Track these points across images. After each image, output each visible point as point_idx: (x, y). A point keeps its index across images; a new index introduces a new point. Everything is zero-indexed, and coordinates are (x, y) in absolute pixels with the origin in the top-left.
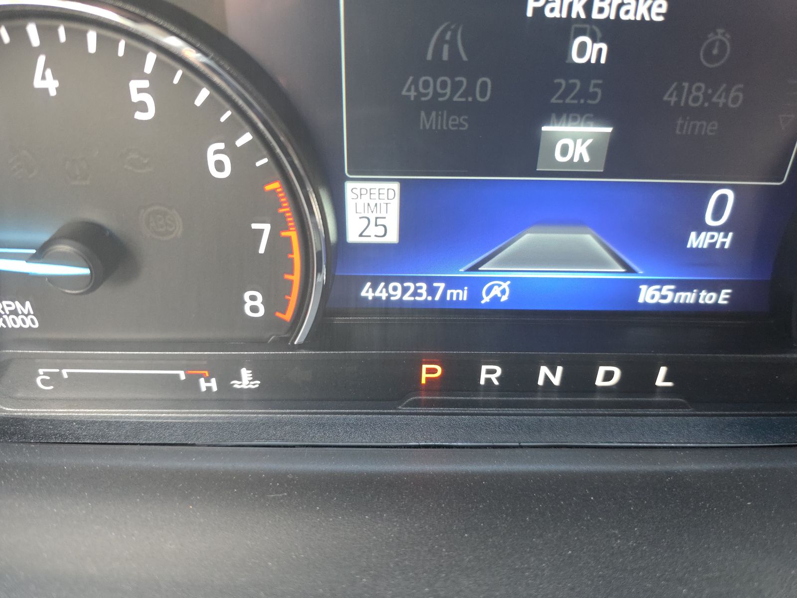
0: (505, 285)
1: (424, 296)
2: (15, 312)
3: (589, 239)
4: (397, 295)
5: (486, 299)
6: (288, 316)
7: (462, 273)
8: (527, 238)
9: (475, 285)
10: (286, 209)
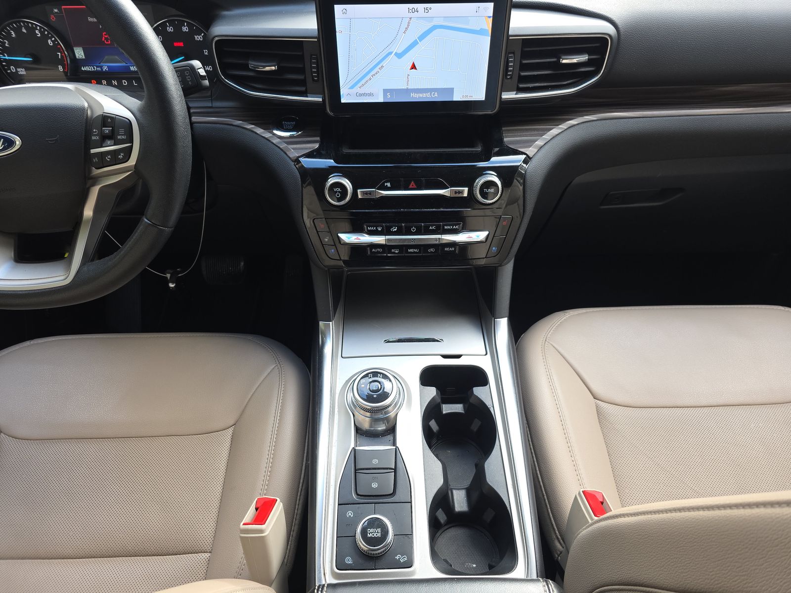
0: (107, 67)
1: (93, 69)
2: (22, 71)
4: (88, 69)
5: (104, 70)
6: (66, 70)
7: (98, 65)
8: (105, 58)
9: (101, 67)
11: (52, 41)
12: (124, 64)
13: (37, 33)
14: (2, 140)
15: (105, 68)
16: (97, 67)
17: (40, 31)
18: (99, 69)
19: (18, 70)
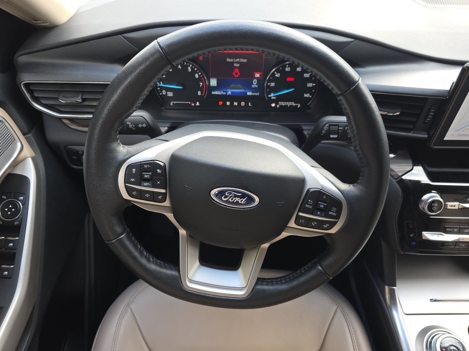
0: (230, 92)
1: (220, 94)
2: (170, 94)
3: (240, 86)
4: (217, 93)
5: (228, 94)
6: (203, 95)
7: (225, 90)
8: (232, 86)
9: (226, 92)
10: (204, 81)
11: (198, 75)
12: (243, 91)
13: (189, 69)
14: (247, 197)
15: (229, 93)
16: (224, 92)
17: (191, 68)
18: (225, 93)
19: (168, 93)
